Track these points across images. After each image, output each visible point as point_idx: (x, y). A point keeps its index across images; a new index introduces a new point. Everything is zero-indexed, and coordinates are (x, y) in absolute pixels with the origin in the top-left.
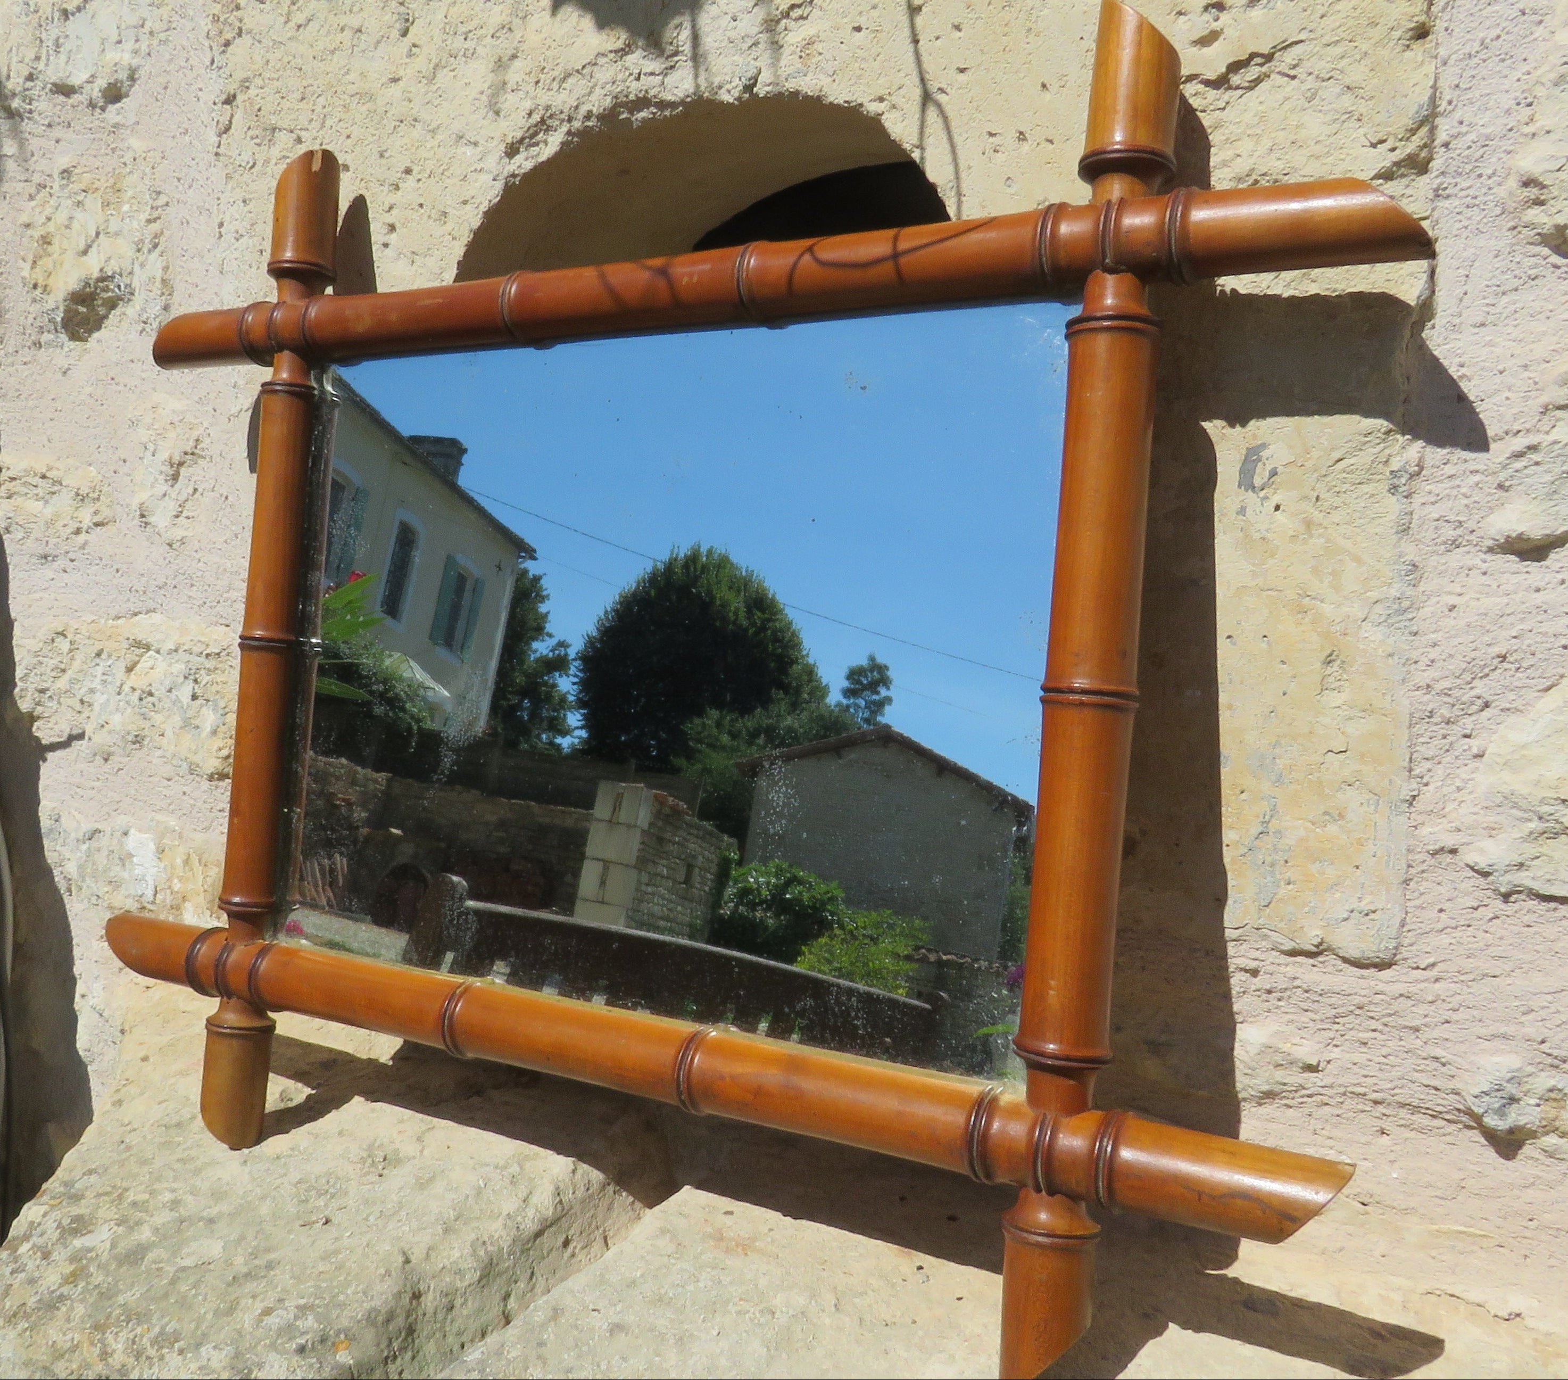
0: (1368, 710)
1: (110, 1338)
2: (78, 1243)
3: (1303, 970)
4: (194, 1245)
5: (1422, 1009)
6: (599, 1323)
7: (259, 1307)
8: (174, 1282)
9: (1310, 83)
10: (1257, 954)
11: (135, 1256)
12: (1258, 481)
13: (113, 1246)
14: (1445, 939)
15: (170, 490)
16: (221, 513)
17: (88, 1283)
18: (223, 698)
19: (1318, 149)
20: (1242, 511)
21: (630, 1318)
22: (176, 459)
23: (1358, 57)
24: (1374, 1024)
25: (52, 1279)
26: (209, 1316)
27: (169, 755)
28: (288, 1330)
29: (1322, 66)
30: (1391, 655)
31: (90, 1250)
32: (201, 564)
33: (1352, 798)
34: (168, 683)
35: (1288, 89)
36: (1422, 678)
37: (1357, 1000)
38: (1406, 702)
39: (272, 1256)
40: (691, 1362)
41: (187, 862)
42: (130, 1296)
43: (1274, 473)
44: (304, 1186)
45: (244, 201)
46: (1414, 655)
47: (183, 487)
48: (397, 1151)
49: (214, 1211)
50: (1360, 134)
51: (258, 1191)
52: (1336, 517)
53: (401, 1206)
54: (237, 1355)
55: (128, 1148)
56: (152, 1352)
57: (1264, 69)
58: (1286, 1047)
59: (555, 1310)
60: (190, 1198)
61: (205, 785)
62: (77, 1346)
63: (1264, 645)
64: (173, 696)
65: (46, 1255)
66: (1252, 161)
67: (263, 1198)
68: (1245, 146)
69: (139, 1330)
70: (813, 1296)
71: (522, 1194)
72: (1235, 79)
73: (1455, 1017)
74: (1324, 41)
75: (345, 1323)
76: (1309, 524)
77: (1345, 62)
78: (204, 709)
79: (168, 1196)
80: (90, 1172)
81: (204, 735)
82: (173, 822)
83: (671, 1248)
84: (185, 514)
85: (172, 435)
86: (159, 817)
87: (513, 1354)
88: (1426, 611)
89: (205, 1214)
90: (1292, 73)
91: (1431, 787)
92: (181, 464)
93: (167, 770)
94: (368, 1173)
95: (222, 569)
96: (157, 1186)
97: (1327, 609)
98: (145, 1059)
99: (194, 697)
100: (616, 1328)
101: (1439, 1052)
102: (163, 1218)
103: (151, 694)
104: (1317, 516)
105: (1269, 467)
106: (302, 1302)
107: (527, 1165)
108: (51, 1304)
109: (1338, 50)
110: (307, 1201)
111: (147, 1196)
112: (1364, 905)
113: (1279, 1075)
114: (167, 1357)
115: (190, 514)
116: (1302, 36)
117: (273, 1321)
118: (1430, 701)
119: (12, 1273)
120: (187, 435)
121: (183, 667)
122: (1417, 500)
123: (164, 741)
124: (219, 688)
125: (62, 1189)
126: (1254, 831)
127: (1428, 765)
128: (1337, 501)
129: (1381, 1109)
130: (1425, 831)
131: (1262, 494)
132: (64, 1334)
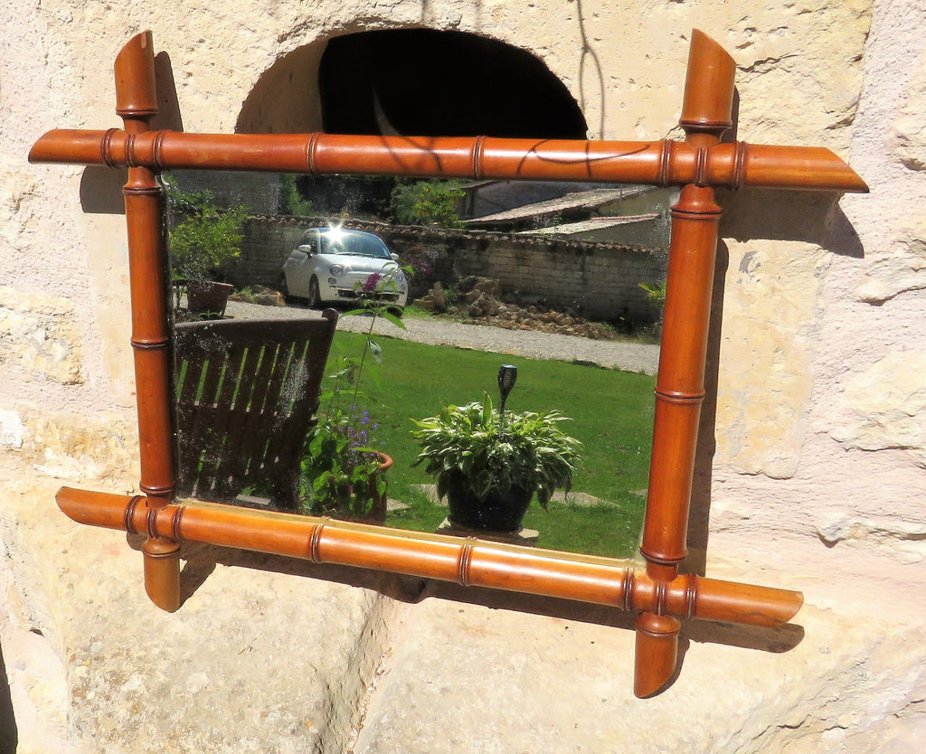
0: (795, 373)
1: (183, 743)
2: (124, 688)
3: (749, 481)
4: (191, 679)
5: (803, 495)
6: (435, 689)
7: (257, 713)
8: (196, 704)
9: (798, 77)
10: (726, 474)
11: (163, 691)
12: (749, 268)
13: (148, 689)
14: (818, 467)
15: (14, 216)
16: (58, 232)
17: (147, 712)
18: (68, 338)
19: (798, 111)
20: (740, 281)
21: (448, 684)
22: (17, 198)
23: (825, 67)
24: (778, 500)
25: (122, 711)
26: (232, 721)
27: (29, 369)
28: (281, 724)
29: (805, 69)
30: (808, 350)
31: (135, 692)
32: (44, 262)
33: (782, 411)
34: (24, 329)
35: (785, 77)
36: (820, 360)
37: (773, 492)
38: (813, 370)
39: (239, 677)
40: (490, 704)
41: (47, 427)
42: (178, 716)
43: (759, 265)
44: (226, 629)
45: (66, 43)
46: (819, 349)
47: (24, 214)
48: (262, 597)
49: (188, 654)
50: (820, 105)
51: (202, 637)
52: (788, 286)
53: (289, 635)
54: (262, 741)
55: (105, 620)
56: (212, 746)
57: (773, 65)
58: (735, 511)
59: (408, 685)
60: (169, 649)
61: (60, 387)
62: (164, 749)
63: (745, 343)
64: (29, 336)
65: (108, 698)
66: (762, 111)
67: (208, 640)
68: (759, 103)
69: (198, 736)
70: (527, 655)
71: (348, 616)
72: (757, 68)
73: (818, 498)
74: (810, 56)
75: (306, 713)
76: (774, 290)
77: (817, 69)
78: (54, 344)
79: (156, 651)
80: (95, 640)
81: (56, 359)
82: (32, 405)
83: (446, 639)
84: (27, 230)
85: (11, 181)
86: (21, 402)
87: (403, 716)
88: (826, 329)
89: (184, 657)
90: (789, 70)
91: (819, 405)
92: (20, 200)
93: (27, 377)
94: (254, 615)
95: (62, 266)
96: (145, 645)
97: (778, 328)
98: (65, 552)
99: (47, 338)
100: (444, 690)
101: (808, 511)
102: (163, 665)
103: (9, 334)
104: (778, 285)
105: (756, 262)
106: (280, 706)
107: (340, 595)
108: (133, 727)
109: (815, 63)
110: (232, 638)
111: (144, 653)
112: (783, 456)
113: (731, 522)
114: (222, 748)
115: (31, 230)
116: (797, 53)
117: (271, 719)
118: (823, 369)
119: (93, 711)
120: (24, 182)
121: (37, 321)
122: (827, 279)
123: (23, 361)
124: (65, 333)
125: (85, 653)
126: (731, 424)
127: (818, 395)
128: (789, 279)
129: (775, 531)
130: (814, 425)
131: (751, 274)
132: (153, 743)
